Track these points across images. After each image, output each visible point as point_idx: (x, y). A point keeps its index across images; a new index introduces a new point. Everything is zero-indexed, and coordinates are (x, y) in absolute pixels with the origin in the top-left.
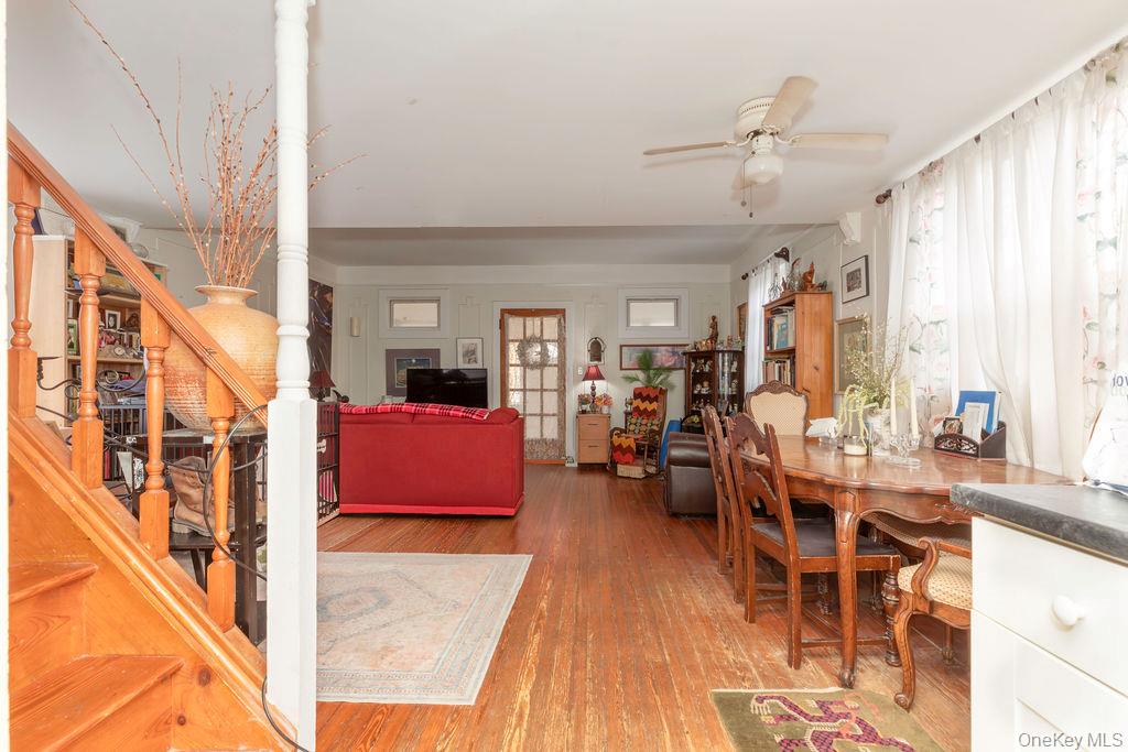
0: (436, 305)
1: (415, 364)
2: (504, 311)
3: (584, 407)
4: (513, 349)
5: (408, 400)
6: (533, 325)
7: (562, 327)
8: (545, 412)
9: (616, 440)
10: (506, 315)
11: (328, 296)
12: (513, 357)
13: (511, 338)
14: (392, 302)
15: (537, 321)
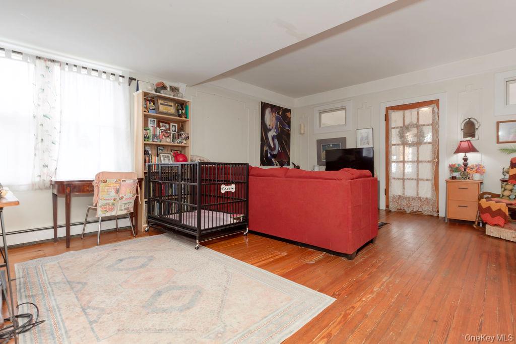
0: (344, 111)
1: (332, 147)
2: (388, 109)
3: (455, 174)
4: (394, 134)
5: (327, 169)
6: (411, 115)
7: (436, 115)
8: (420, 177)
9: (484, 203)
10: (390, 111)
11: (288, 114)
12: (395, 139)
13: (393, 126)
14: (320, 113)
15: (414, 111)
